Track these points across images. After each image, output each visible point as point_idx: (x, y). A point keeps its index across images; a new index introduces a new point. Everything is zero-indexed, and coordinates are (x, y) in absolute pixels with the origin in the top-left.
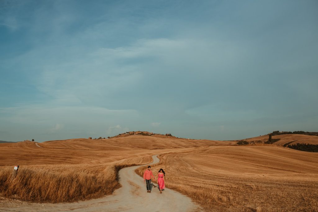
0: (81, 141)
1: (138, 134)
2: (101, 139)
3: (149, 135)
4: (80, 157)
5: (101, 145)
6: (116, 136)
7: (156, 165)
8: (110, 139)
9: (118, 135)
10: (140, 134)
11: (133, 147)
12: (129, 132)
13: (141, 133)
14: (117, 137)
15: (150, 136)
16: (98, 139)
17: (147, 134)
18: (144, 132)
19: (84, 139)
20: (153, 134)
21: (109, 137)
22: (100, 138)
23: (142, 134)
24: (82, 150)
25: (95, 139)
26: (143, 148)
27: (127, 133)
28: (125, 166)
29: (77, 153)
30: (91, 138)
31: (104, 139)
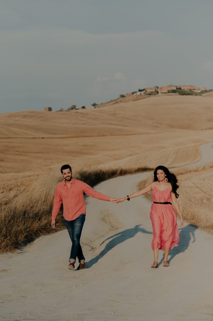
0: (25, 116)
1: (169, 92)
2: (74, 110)
3: (196, 94)
4: (23, 158)
5: (75, 124)
6: (112, 101)
7: (204, 168)
8: (97, 109)
9: (119, 99)
10: (174, 91)
11: (158, 127)
12: (144, 90)
13: (175, 88)
14: (115, 102)
15: (198, 97)
16: (67, 111)
17: (190, 93)
18: (185, 86)
19: (33, 112)
20: (206, 91)
21: (94, 105)
22: (74, 108)
23: (179, 91)
24: (28, 138)
25: (61, 110)
26: (182, 127)
27: (140, 91)
28: (118, 172)
29: (14, 147)
30: (50, 109)
31: (83, 110)
